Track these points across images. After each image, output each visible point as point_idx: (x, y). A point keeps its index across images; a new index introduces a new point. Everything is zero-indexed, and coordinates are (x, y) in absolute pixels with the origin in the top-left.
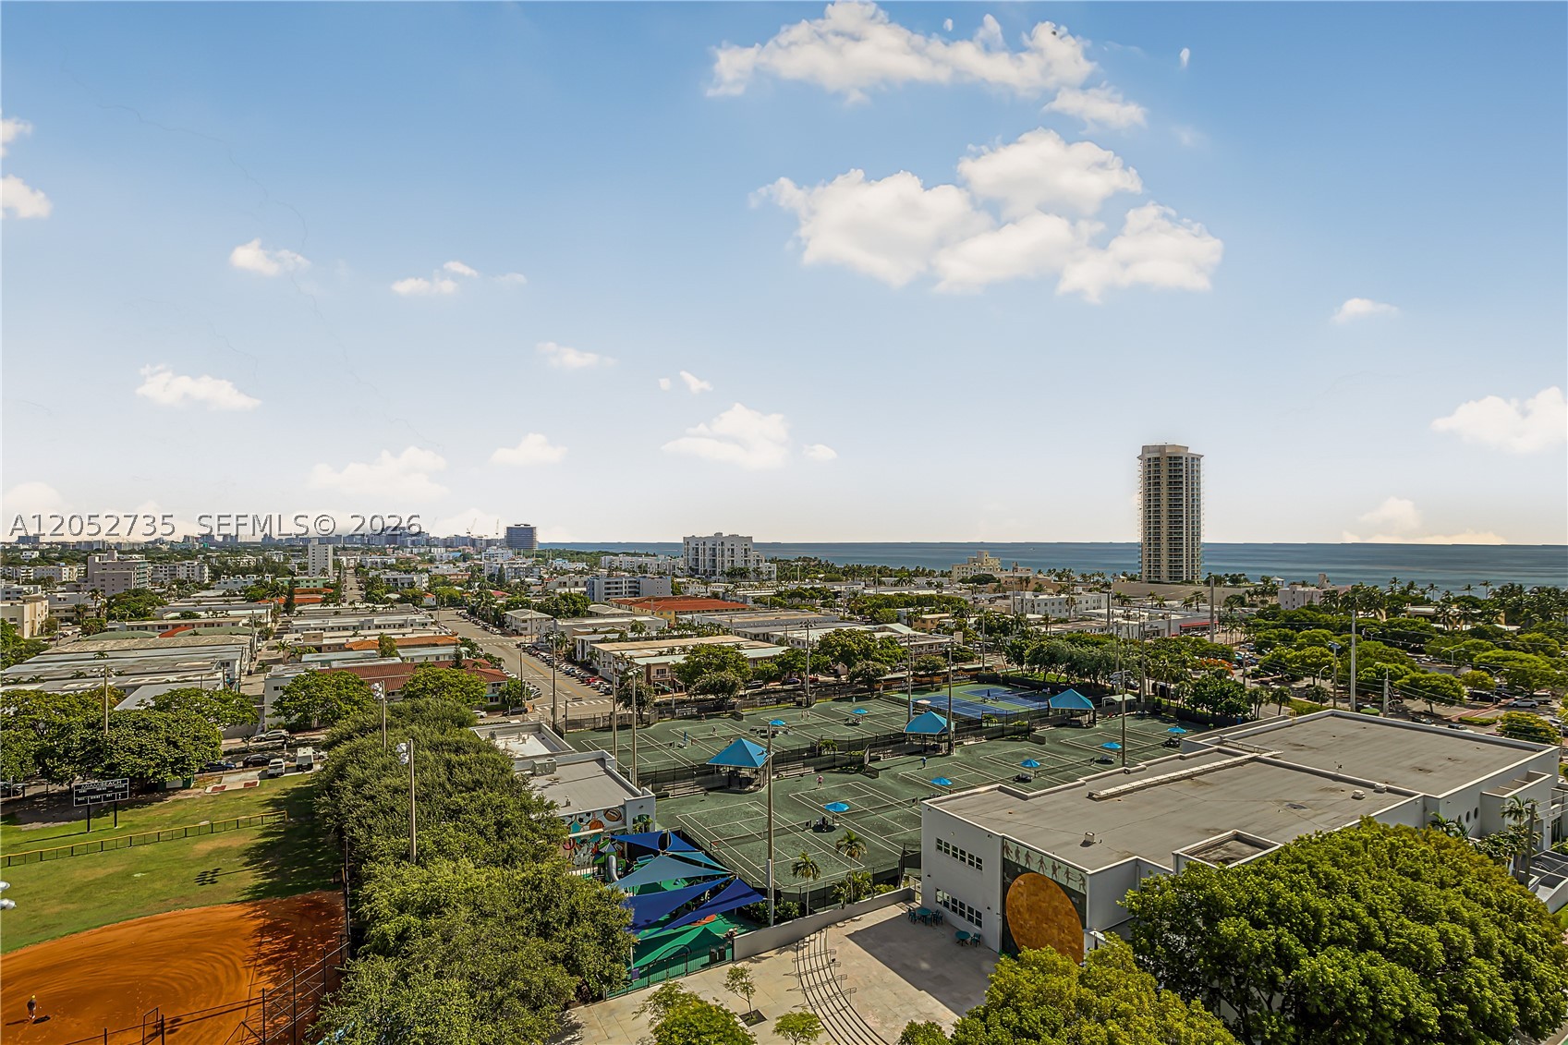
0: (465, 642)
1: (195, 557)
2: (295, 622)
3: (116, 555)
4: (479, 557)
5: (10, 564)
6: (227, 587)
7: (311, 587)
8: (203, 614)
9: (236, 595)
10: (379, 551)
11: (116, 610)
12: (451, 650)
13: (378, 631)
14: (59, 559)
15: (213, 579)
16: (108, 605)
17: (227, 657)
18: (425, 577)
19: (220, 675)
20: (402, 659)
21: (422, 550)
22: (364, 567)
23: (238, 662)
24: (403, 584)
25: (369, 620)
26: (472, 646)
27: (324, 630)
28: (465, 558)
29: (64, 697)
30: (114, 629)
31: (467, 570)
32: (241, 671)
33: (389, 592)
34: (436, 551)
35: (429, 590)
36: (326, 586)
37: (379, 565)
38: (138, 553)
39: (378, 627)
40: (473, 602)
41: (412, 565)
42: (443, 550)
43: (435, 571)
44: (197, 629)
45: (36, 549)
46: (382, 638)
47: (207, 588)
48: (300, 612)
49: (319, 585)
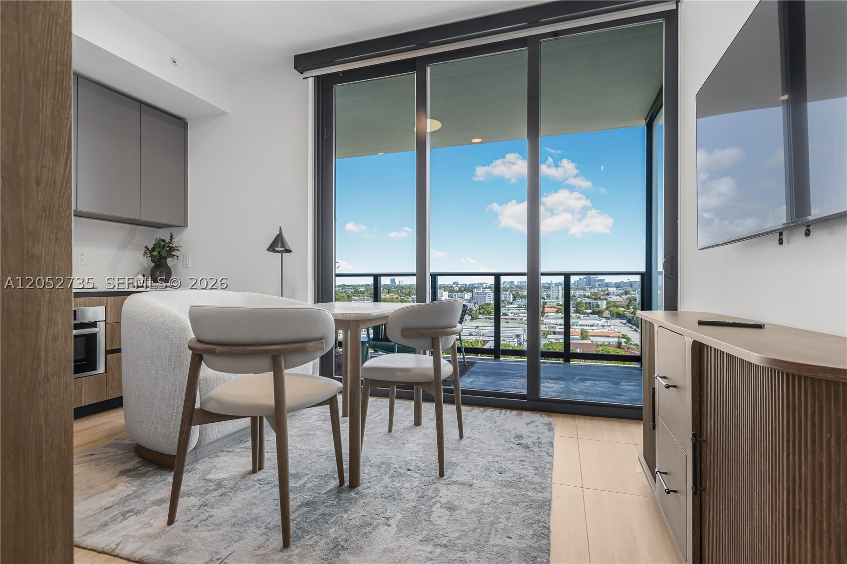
0: (624, 337)
1: (507, 291)
2: (545, 321)
3: (481, 289)
4: (634, 293)
5: (450, 292)
6: (518, 303)
7: (552, 305)
8: (510, 314)
9: (522, 307)
10: (582, 289)
11: (482, 311)
12: (616, 340)
13: (581, 327)
14: (464, 291)
15: (514, 300)
16: (479, 309)
17: (519, 333)
18: (605, 302)
19: (516, 340)
20: (592, 341)
21: (604, 289)
22: (575, 296)
23: (523, 336)
24: (593, 305)
25: (577, 322)
26: (628, 339)
27: (557, 325)
28: (626, 293)
29: (467, 342)
30: (481, 318)
31: (627, 299)
32: (524, 340)
33: (586, 309)
34: (611, 290)
35: (607, 309)
36: (558, 305)
37: (582, 296)
38: (488, 288)
39: (581, 325)
40: (630, 316)
41: (598, 296)
42: (615, 289)
43: (610, 300)
44: (508, 321)
45: (457, 287)
46: (582, 330)
47: (512, 303)
48: (547, 316)
49: (555, 304)
